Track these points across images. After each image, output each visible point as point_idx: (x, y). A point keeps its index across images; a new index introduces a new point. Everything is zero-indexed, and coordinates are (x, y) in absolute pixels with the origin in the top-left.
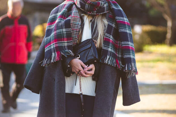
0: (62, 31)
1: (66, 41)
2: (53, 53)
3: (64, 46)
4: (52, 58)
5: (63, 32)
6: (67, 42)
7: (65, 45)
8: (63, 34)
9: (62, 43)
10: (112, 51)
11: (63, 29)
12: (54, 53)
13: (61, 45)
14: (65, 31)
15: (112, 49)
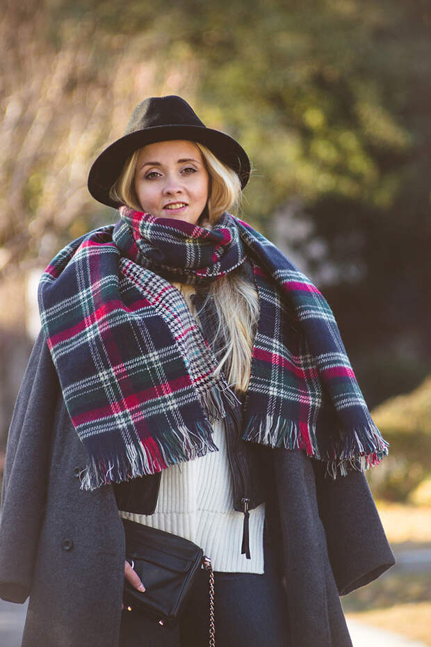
0: (146, 362)
1: (171, 394)
2: (128, 447)
3: (169, 412)
4: (133, 465)
5: (151, 364)
6: (176, 396)
7: (171, 408)
8: (153, 370)
9: (158, 403)
10: (283, 394)
11: (151, 355)
12: (133, 447)
13: (154, 410)
14: (157, 358)
15: (281, 388)
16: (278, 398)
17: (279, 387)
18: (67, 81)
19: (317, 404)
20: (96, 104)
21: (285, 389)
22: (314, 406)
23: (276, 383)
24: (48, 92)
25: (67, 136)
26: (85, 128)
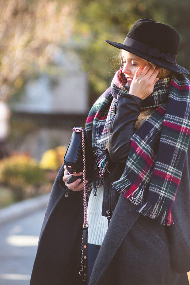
15: (134, 165)
16: (130, 168)
17: (133, 163)
18: (14, 11)
19: (147, 180)
20: (28, 22)
21: (136, 166)
22: (144, 181)
23: (133, 161)
24: (4, 16)
25: (14, 37)
26: (22, 33)
